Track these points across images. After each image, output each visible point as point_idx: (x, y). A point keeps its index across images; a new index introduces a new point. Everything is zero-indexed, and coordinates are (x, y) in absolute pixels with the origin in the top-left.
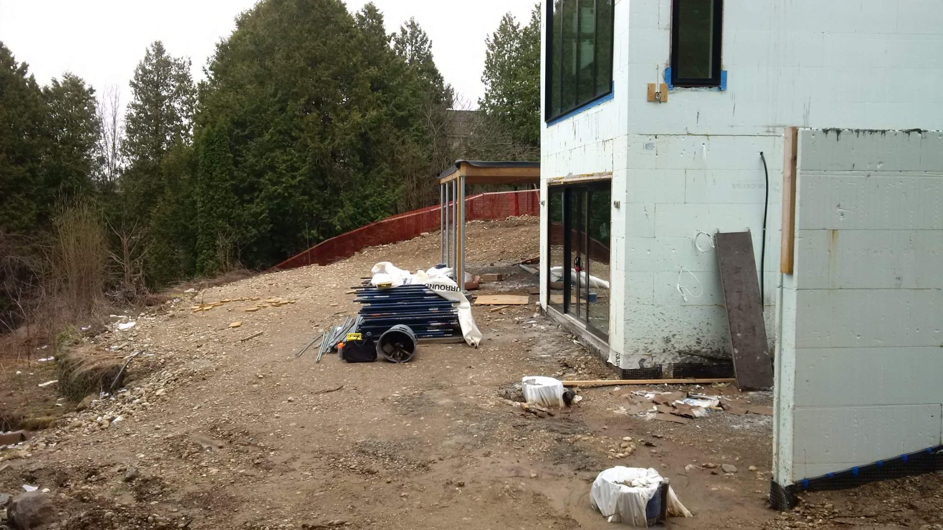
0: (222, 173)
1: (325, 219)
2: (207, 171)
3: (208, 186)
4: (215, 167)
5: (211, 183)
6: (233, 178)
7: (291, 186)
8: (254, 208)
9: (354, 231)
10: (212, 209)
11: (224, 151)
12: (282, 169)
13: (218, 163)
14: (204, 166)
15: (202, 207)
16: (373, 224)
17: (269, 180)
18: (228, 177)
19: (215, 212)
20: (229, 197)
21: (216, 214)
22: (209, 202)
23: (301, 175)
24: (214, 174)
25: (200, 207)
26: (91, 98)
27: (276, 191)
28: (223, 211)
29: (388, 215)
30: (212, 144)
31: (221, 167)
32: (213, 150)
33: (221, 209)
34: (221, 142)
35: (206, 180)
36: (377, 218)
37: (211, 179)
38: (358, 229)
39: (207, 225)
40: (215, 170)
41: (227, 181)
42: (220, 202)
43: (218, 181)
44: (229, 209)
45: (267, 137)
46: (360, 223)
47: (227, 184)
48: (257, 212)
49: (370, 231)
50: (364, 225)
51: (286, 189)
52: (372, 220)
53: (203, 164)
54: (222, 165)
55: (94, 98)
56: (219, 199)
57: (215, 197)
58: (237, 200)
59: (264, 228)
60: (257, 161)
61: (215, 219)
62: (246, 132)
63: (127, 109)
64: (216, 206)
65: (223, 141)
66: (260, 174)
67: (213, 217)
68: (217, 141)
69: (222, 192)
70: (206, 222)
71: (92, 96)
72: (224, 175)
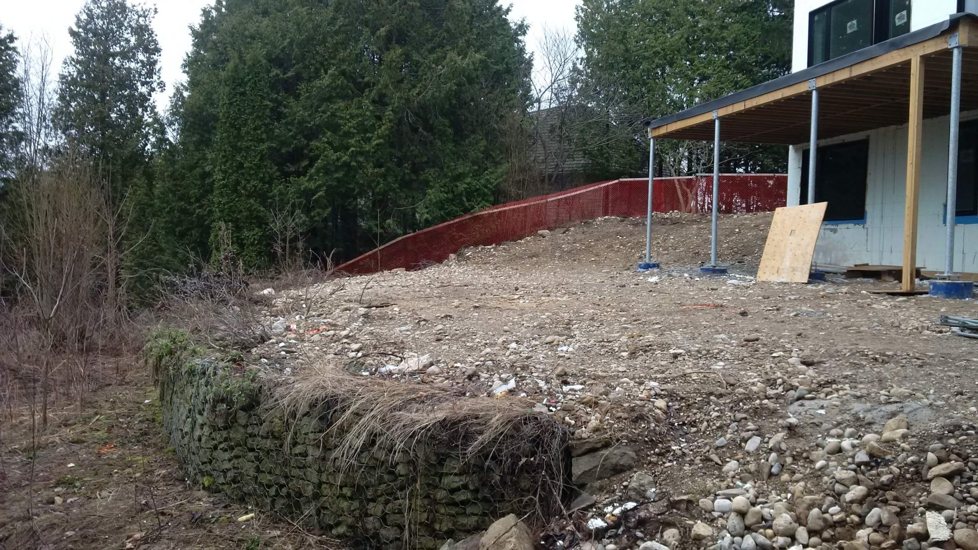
0: (255, 129)
1: (403, 206)
2: (233, 126)
3: (234, 147)
4: (246, 120)
5: (239, 144)
6: (270, 139)
7: (361, 153)
8: (305, 183)
9: (441, 225)
10: (238, 183)
11: (260, 96)
12: (350, 127)
13: (251, 114)
14: (228, 117)
15: (224, 179)
16: (468, 217)
17: (328, 143)
18: (264, 136)
19: (244, 188)
20: (265, 166)
21: (246, 190)
22: (234, 172)
23: (379, 137)
24: (244, 130)
25: (220, 180)
26: (10, 49)
27: (338, 159)
28: (255, 187)
29: (488, 204)
30: (240, 85)
31: (254, 120)
32: (243, 94)
33: (253, 183)
34: (255, 83)
35: (231, 139)
36: (473, 208)
37: (239, 137)
38: (446, 224)
39: (231, 207)
40: (245, 124)
41: (262, 141)
42: (252, 172)
43: (251, 140)
44: (264, 183)
45: (326, 80)
46: (449, 214)
47: (264, 146)
48: (311, 190)
49: (462, 226)
50: (455, 217)
51: (354, 155)
52: (466, 211)
53: (226, 115)
54: (258, 117)
55: (14, 49)
56: (251, 168)
57: (245, 165)
58: (275, 172)
59: (319, 214)
60: (310, 115)
61: (243, 198)
62: (290, 74)
63: (64, 66)
64: (245, 180)
65: (260, 81)
66: (313, 134)
67: (240, 196)
68: (249, 80)
69: (255, 157)
70: (228, 203)
71: (11, 45)
72: (259, 132)
